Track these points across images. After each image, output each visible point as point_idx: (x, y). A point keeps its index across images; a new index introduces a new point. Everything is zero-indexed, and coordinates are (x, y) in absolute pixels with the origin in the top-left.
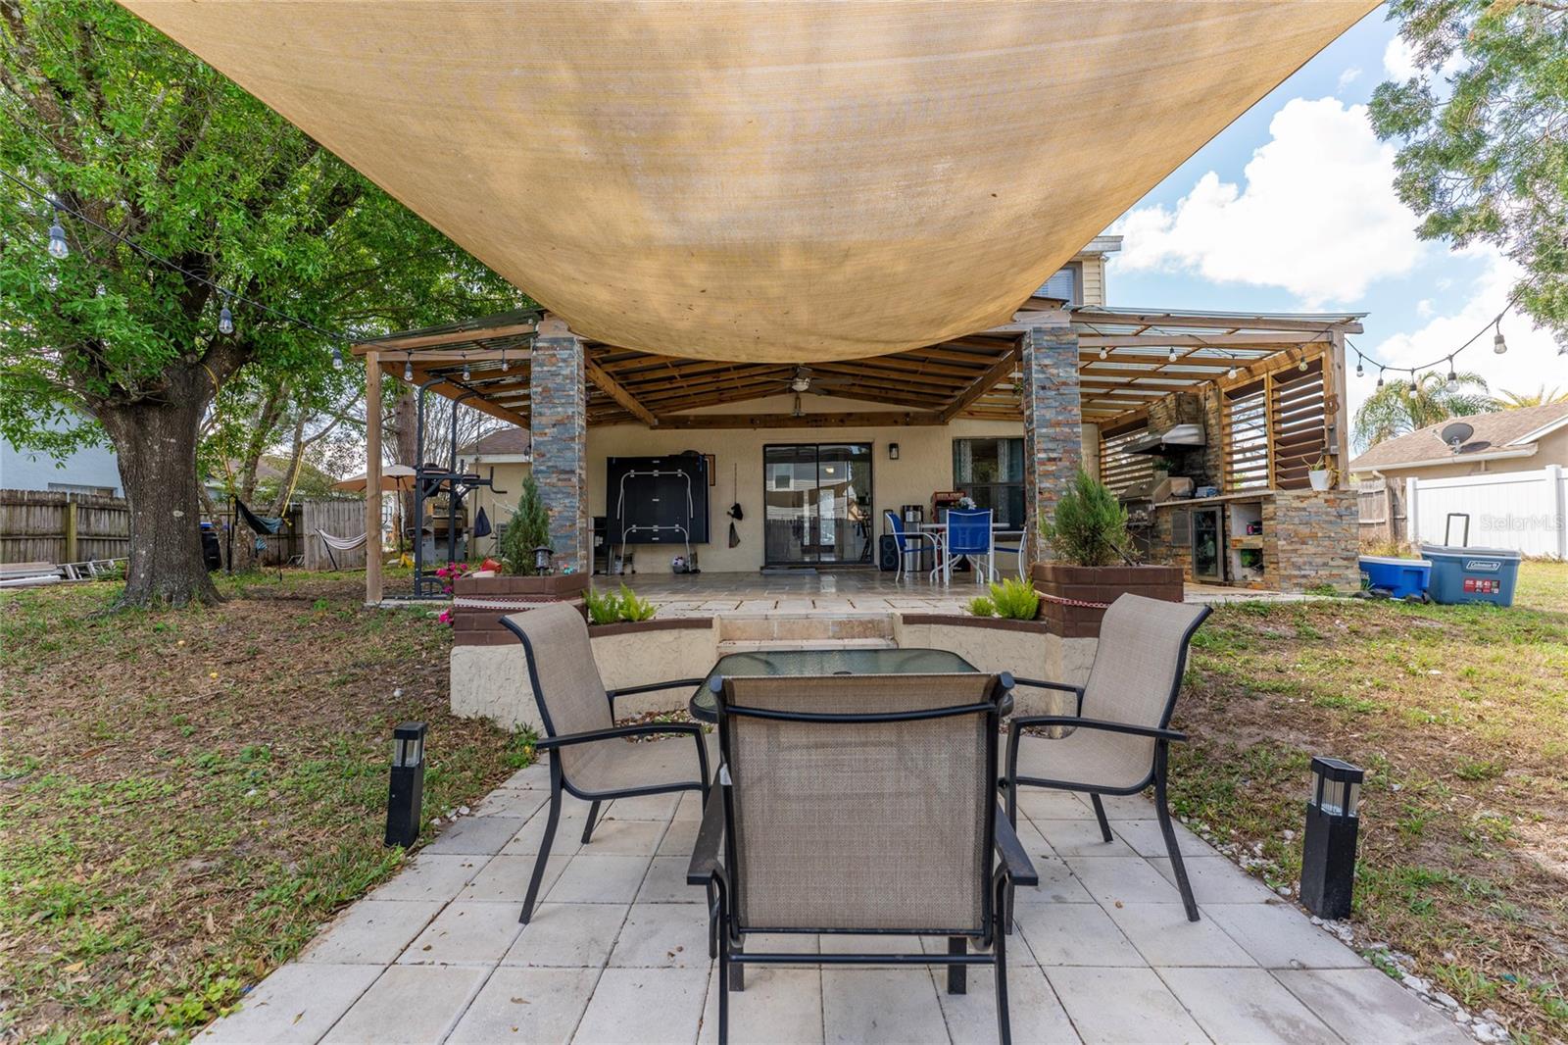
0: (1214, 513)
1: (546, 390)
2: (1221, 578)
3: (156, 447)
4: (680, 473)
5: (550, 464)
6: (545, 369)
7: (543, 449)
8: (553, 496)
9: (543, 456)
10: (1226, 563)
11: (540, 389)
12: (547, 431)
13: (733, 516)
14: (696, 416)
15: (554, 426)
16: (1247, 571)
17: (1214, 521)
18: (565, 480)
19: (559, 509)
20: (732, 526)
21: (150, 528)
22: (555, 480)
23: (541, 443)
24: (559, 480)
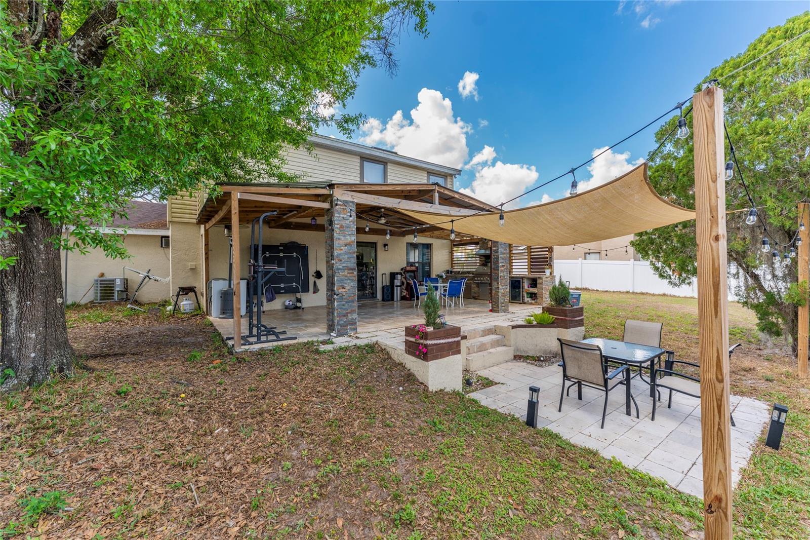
0: (520, 281)
1: (342, 227)
2: (521, 302)
3: (41, 247)
4: (295, 255)
5: (344, 265)
6: (341, 216)
7: (341, 258)
8: (346, 281)
9: (341, 261)
10: (523, 297)
11: (338, 226)
12: (342, 248)
13: (316, 277)
14: (296, 223)
15: (346, 245)
16: (529, 299)
17: (520, 284)
18: (351, 273)
19: (349, 288)
20: (315, 282)
21: (40, 314)
22: (346, 273)
23: (340, 254)
24: (348, 273)
